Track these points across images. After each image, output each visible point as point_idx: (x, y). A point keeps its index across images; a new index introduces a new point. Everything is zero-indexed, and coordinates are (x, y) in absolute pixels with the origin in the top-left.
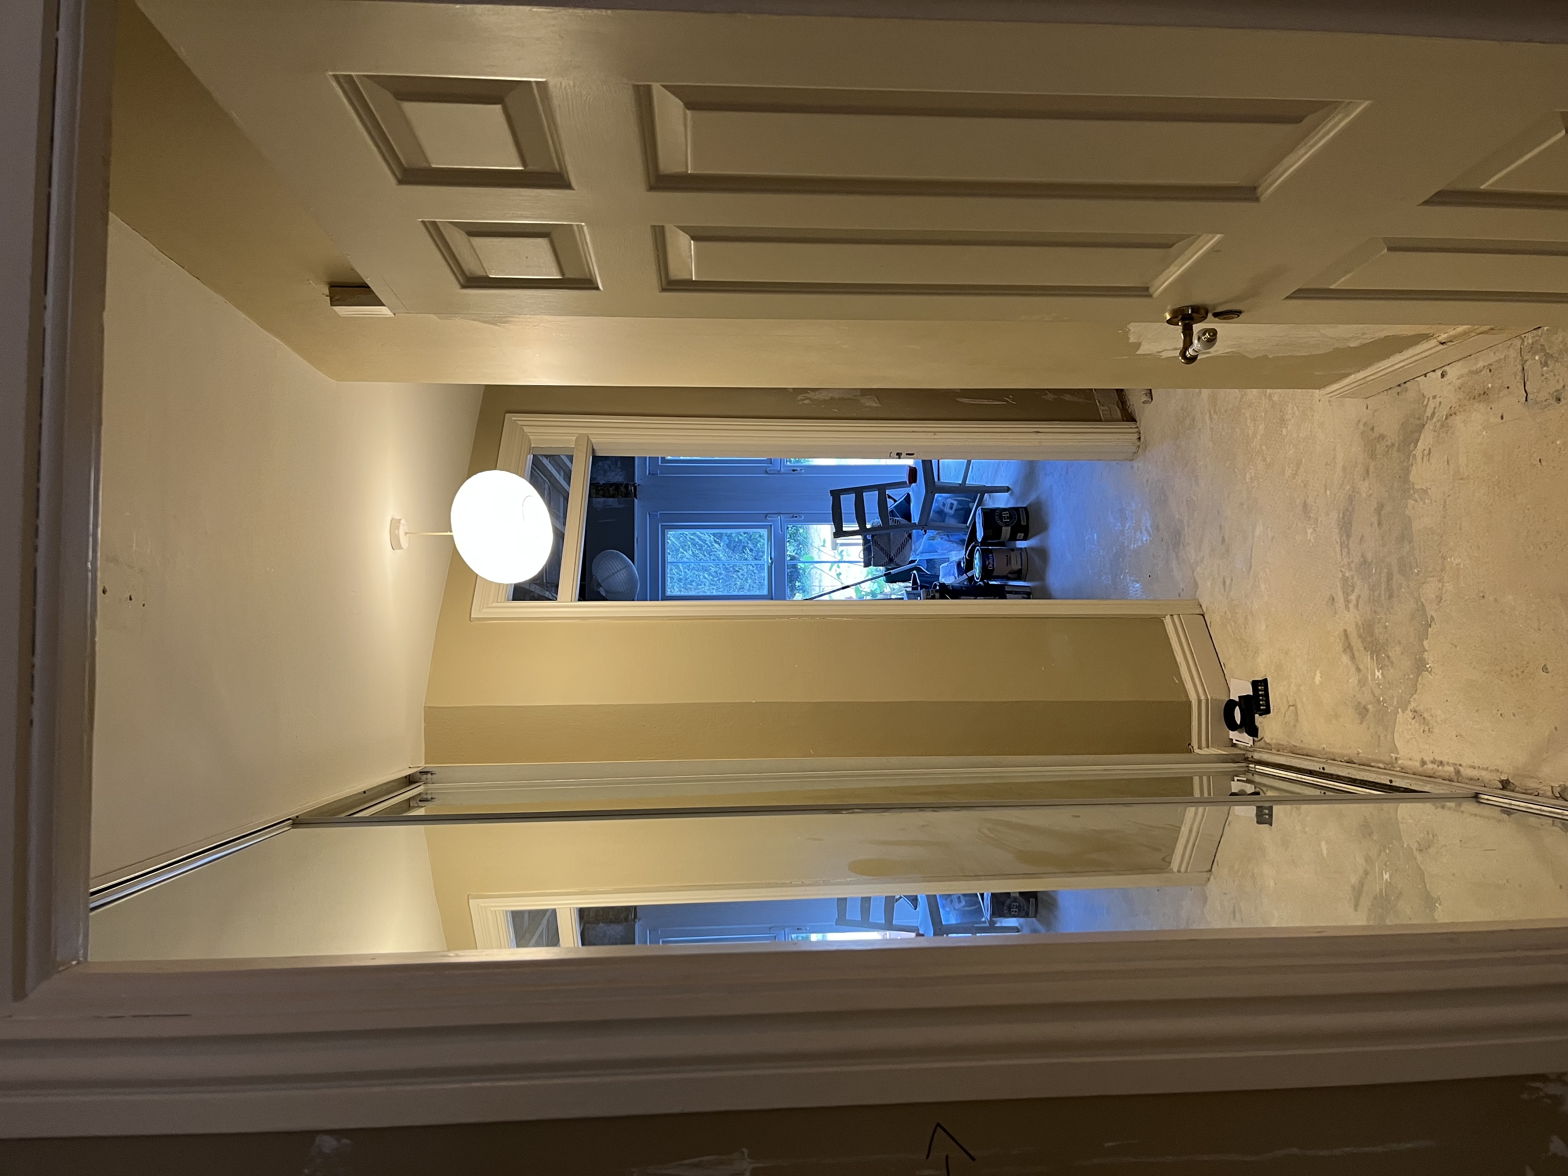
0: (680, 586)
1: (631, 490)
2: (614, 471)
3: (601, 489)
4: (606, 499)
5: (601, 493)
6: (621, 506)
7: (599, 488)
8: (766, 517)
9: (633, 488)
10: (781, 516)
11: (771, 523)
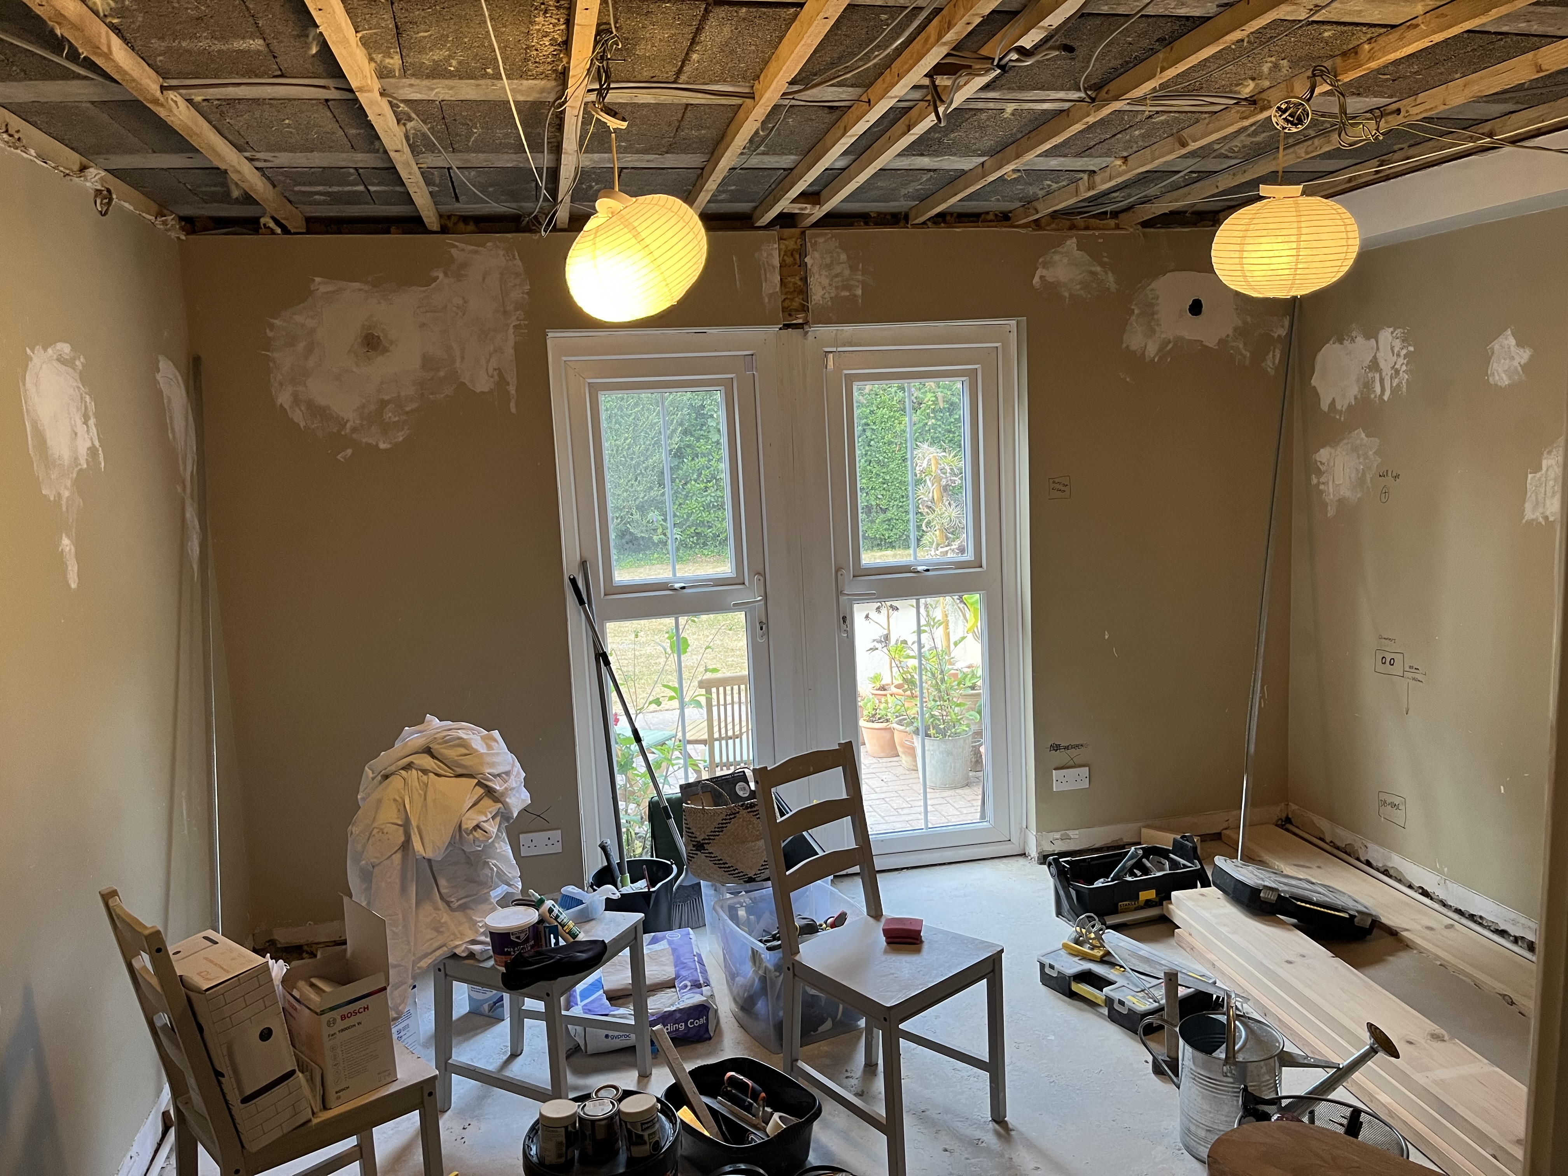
0: (613, 409)
1: (797, 318)
2: (830, 285)
3: (794, 259)
4: (777, 270)
5: (789, 260)
6: (766, 300)
7: (797, 256)
8: (759, 574)
9: (800, 321)
10: (762, 602)
11: (747, 583)
